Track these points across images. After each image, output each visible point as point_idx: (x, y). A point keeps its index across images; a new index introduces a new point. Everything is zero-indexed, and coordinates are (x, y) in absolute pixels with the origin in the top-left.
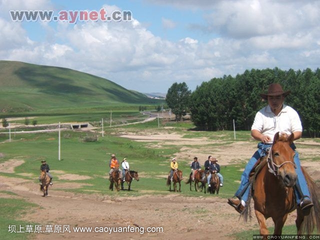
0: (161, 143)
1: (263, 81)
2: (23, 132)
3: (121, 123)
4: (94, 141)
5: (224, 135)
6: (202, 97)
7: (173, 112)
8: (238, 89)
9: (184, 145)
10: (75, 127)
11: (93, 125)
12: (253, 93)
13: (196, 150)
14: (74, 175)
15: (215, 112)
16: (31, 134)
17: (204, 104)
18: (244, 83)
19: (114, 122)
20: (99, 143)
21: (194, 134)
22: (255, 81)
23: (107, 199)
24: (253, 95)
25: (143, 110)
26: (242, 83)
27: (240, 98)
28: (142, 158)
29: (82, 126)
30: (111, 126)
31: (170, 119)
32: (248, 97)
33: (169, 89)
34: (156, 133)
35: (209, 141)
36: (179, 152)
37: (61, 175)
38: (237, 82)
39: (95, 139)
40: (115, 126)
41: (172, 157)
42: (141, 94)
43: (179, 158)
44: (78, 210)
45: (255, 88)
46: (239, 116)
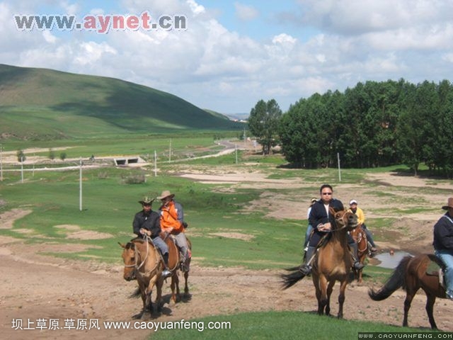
0: (235, 186)
1: (383, 98)
2: (46, 169)
3: (186, 157)
4: (140, 183)
5: (326, 175)
6: (297, 121)
7: (259, 142)
8: (347, 109)
9: (266, 189)
10: (120, 162)
11: (145, 160)
12: (368, 115)
13: (282, 196)
14: (91, 232)
15: (314, 142)
16: (57, 171)
17: (300, 131)
18: (355, 101)
19: (175, 155)
20: (147, 185)
21: (284, 174)
22: (373, 98)
23: (102, 269)
24: (368, 118)
25: (219, 139)
26: (353, 101)
27: (350, 122)
28: (202, 207)
29: (130, 161)
30: (170, 161)
31: (254, 151)
32: (362, 121)
33: (253, 109)
34: (231, 171)
35: (303, 183)
36: (258, 198)
37: (72, 231)
38: (346, 100)
39: (142, 179)
40: (177, 161)
41: (246, 207)
42: (220, 115)
43: (256, 208)
44: (38, 284)
45: (372, 109)
46: (349, 148)
